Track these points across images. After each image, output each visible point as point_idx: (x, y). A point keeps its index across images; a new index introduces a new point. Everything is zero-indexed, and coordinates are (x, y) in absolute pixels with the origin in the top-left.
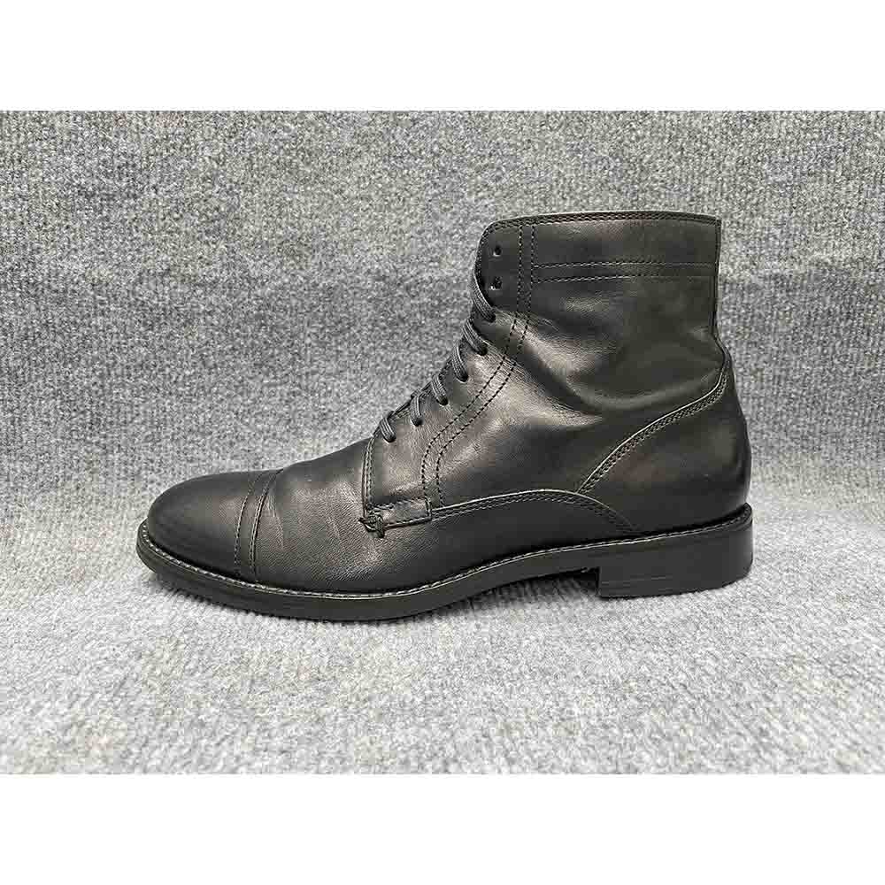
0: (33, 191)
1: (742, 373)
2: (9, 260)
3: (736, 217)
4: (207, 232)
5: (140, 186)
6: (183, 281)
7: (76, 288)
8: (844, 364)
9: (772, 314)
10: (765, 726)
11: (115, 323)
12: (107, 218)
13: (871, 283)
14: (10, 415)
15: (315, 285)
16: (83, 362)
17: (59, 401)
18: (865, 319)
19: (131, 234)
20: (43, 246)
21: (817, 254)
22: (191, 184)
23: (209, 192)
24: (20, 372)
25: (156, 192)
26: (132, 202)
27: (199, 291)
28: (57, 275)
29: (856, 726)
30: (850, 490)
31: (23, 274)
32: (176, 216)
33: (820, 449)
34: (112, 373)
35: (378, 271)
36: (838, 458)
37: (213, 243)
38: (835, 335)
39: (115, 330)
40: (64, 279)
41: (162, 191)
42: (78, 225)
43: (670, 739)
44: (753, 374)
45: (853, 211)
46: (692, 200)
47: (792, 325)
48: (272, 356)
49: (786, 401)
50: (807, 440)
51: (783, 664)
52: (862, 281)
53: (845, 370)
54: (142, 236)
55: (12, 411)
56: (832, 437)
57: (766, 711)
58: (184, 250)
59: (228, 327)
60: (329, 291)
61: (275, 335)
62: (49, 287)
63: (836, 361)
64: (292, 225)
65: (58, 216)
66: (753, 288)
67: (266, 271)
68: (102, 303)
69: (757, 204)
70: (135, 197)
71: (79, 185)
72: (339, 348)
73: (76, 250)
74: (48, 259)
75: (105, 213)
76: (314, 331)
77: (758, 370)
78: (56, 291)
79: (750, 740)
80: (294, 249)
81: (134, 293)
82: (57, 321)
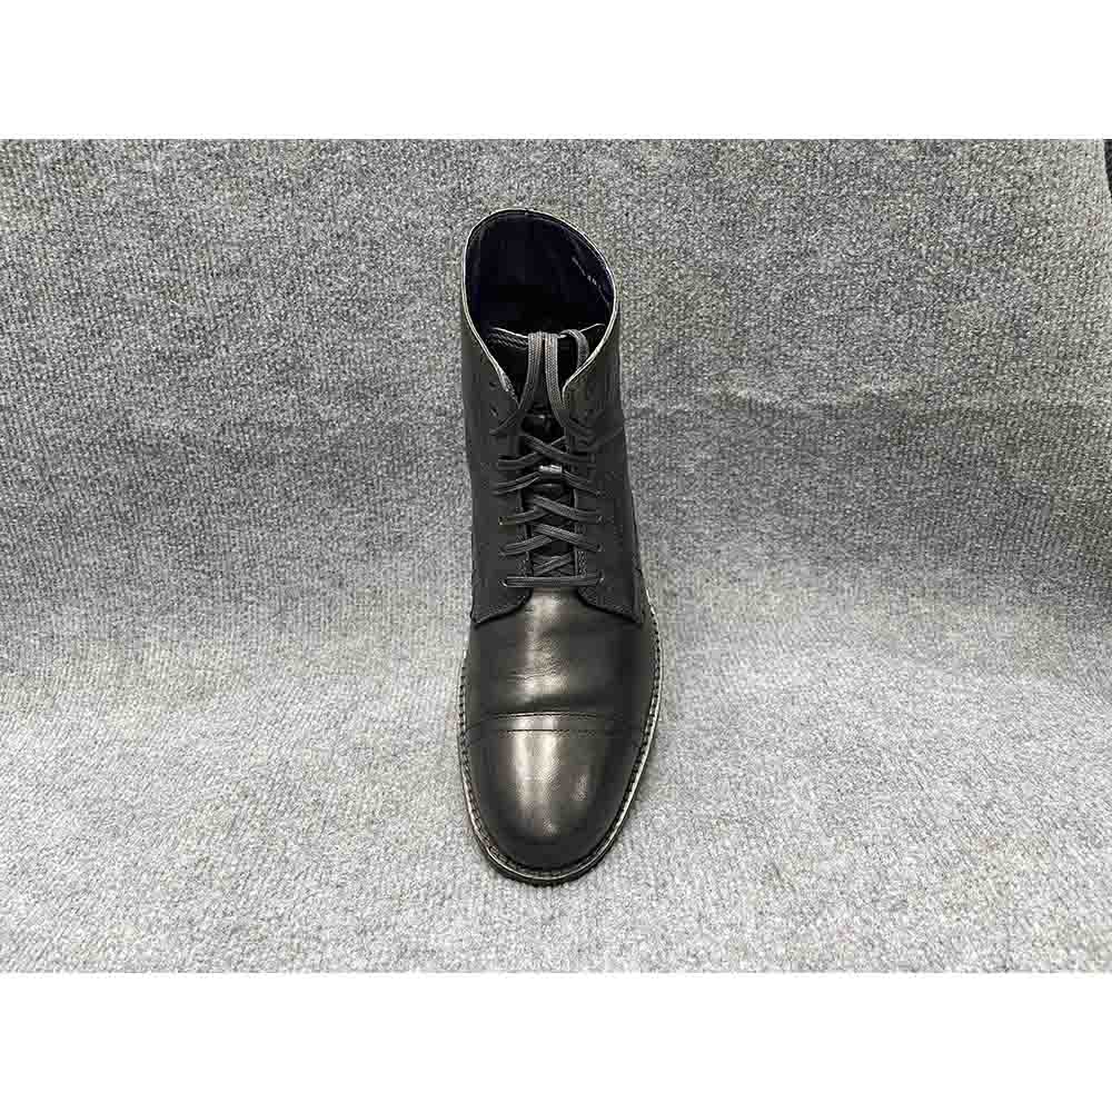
0: (117, 360)
1: (796, 491)
2: (106, 423)
3: (783, 349)
4: (278, 383)
5: (211, 347)
6: (261, 428)
7: (168, 442)
8: (898, 484)
9: (822, 439)
11: (206, 468)
12: (187, 378)
13: (921, 414)
14: (126, 552)
15: (382, 423)
16: (182, 503)
17: (167, 537)
18: (917, 444)
19: (209, 391)
20: (133, 408)
21: (864, 386)
22: (258, 340)
23: (276, 346)
24: (130, 515)
25: (227, 351)
26: (206, 361)
27: (277, 436)
28: (149, 431)
30: (904, 600)
31: (120, 435)
32: (248, 370)
33: (878, 560)
34: (209, 511)
35: (439, 407)
36: (896, 570)
37: (285, 392)
38: (888, 459)
39: (206, 474)
40: (157, 435)
41: (232, 349)
42: (160, 387)
44: (807, 491)
45: (902, 345)
46: (738, 334)
47: (843, 448)
48: (348, 487)
49: (841, 516)
50: (864, 552)
52: (911, 411)
53: (899, 489)
54: (219, 391)
55: (127, 548)
56: (889, 550)
58: (259, 400)
59: (305, 465)
60: (396, 428)
61: (349, 470)
62: (144, 444)
63: (890, 481)
64: (355, 370)
65: (142, 380)
66: (801, 416)
67: (335, 415)
68: (192, 453)
69: (804, 337)
70: (209, 357)
71: (157, 350)
72: (409, 477)
73: (162, 409)
74: (139, 419)
75: (183, 374)
76: (385, 463)
77: (811, 487)
78: (151, 446)
80: (359, 393)
81: (219, 442)
82: (155, 471)
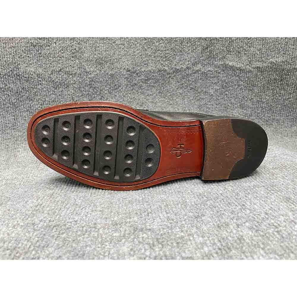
10: (244, 204)
29: (273, 203)
43: (215, 207)
51: (252, 187)
57: (245, 200)
79: (240, 207)
